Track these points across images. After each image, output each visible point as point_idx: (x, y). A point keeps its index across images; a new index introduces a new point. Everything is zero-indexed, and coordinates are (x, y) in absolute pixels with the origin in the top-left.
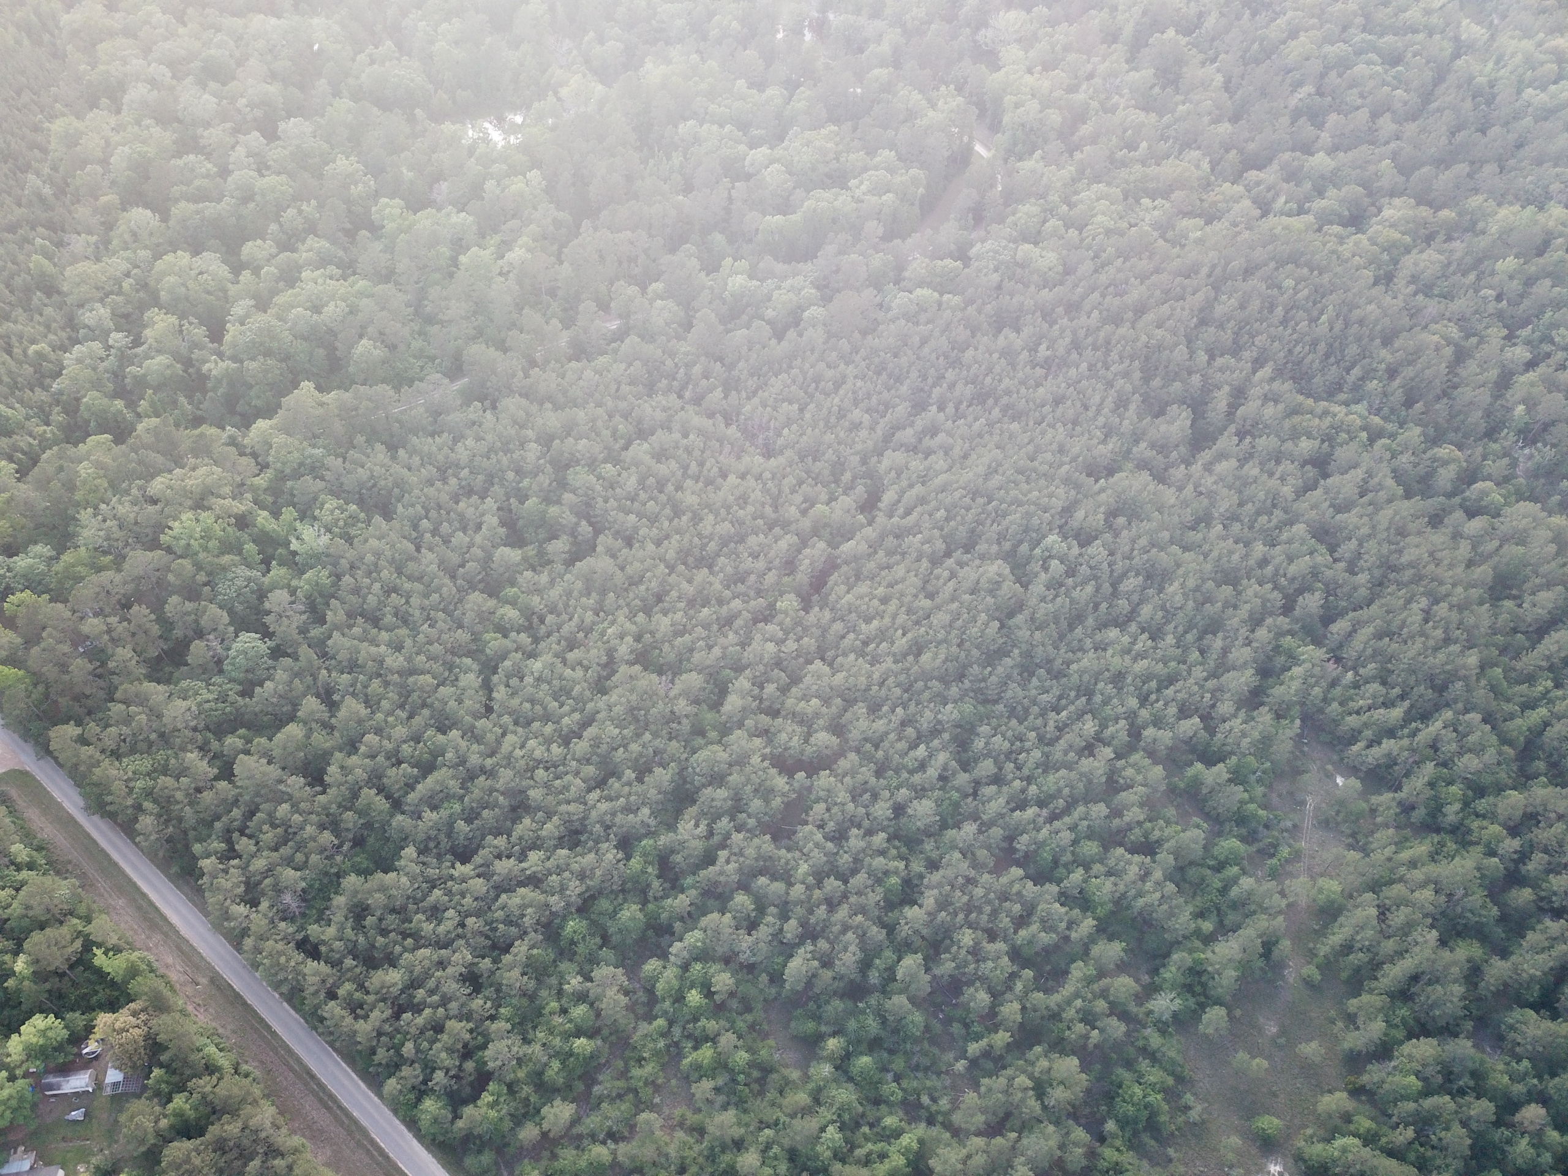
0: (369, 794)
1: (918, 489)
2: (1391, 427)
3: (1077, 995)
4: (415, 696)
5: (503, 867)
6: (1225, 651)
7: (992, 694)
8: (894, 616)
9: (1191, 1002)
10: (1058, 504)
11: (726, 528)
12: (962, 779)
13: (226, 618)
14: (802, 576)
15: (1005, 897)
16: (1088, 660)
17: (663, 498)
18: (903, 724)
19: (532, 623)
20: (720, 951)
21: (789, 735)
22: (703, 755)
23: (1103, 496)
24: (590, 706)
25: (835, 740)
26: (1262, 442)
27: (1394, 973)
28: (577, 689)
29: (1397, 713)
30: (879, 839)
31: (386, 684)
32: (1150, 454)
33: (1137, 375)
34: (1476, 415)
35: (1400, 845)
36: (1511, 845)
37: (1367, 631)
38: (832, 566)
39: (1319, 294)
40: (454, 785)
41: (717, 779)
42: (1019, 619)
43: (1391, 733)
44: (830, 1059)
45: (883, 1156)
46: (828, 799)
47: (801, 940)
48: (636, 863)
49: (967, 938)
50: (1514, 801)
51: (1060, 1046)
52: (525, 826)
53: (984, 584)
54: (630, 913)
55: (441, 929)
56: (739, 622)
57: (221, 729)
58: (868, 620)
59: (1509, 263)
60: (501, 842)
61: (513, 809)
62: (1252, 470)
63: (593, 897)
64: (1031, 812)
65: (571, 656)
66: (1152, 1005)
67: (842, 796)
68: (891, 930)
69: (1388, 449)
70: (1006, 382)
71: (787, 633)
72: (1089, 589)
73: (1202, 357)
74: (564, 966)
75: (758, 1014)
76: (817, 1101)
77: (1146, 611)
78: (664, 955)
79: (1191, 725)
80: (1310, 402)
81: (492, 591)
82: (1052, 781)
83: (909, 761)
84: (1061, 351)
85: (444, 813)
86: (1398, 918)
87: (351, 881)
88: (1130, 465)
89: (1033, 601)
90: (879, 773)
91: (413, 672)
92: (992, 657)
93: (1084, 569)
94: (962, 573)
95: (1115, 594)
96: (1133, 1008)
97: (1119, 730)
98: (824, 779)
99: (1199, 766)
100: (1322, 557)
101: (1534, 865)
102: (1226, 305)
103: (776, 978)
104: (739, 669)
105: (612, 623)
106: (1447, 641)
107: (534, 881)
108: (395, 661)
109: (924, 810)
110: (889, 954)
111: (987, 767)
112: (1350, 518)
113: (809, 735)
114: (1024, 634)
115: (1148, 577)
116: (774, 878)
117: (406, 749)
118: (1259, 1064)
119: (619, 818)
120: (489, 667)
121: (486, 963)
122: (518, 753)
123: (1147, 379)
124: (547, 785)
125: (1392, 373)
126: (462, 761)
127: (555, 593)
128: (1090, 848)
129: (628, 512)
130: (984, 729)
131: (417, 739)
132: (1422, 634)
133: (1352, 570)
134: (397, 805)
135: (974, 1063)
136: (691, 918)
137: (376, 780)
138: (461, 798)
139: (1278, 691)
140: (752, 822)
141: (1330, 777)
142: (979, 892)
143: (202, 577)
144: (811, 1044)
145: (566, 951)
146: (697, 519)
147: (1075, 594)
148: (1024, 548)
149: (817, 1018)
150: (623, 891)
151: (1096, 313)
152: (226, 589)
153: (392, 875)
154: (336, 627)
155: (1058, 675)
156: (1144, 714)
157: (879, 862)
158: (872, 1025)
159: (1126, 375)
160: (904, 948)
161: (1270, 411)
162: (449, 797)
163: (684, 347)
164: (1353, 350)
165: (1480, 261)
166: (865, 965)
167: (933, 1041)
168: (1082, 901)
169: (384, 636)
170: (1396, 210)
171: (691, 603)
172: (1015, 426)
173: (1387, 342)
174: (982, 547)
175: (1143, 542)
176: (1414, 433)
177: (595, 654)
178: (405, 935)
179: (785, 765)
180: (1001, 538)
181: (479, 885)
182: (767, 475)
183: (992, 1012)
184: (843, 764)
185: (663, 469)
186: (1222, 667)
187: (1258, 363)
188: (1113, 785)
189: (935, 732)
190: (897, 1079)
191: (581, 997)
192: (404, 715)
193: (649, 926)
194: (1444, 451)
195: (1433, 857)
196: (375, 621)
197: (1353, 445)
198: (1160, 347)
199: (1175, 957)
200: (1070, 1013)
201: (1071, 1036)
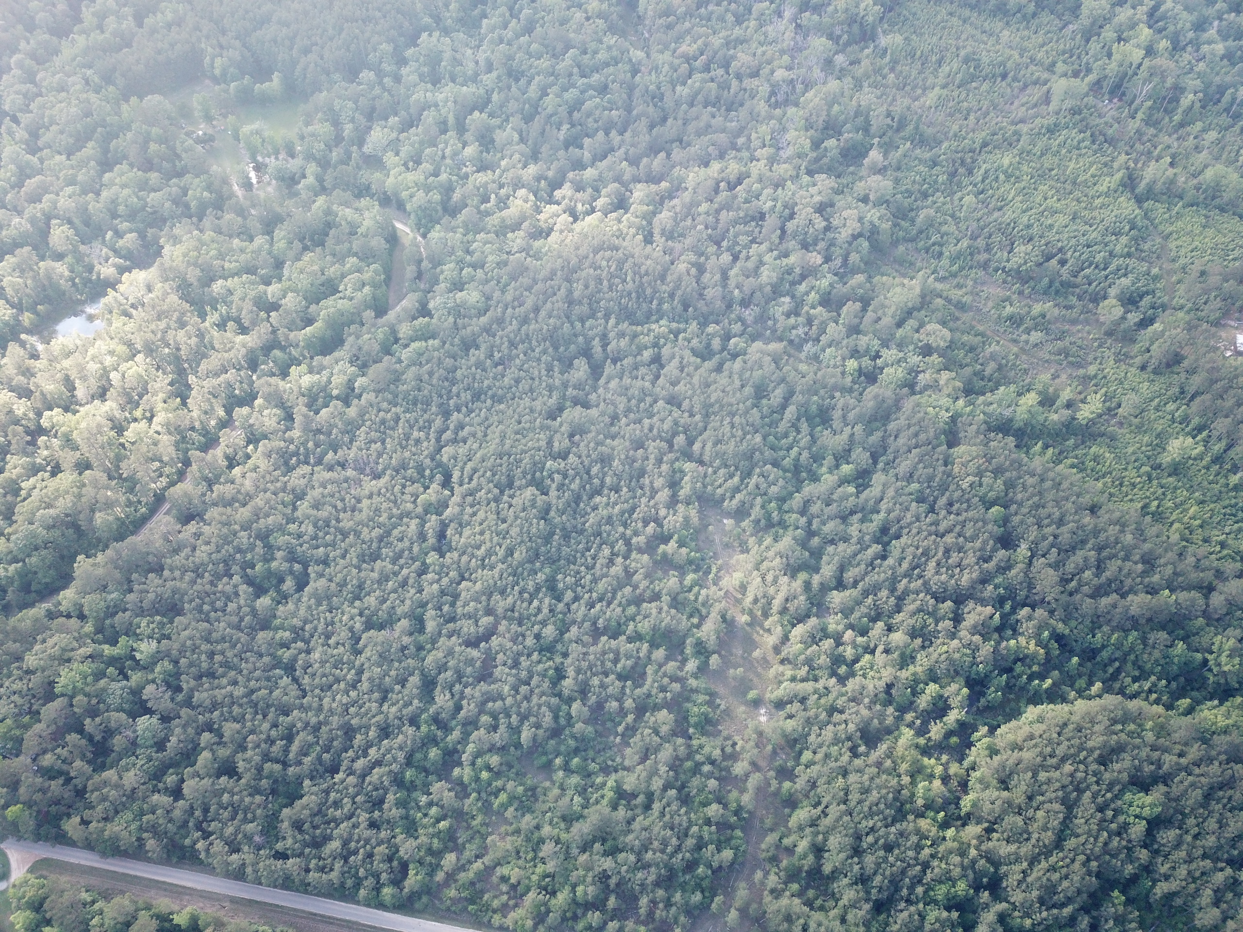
0: (268, 766)
1: (470, 465)
2: (682, 326)
3: (654, 681)
4: (261, 704)
5: (360, 764)
6: (651, 483)
7: (555, 557)
8: (491, 540)
9: (703, 658)
10: (543, 443)
11: (377, 532)
12: (561, 606)
13: (123, 716)
14: (432, 541)
15: (604, 653)
16: (592, 519)
17: (332, 530)
18: (520, 593)
19: (298, 633)
20: (486, 748)
21: (467, 627)
22: (429, 659)
23: (563, 429)
24: (357, 663)
25: (491, 619)
26: (625, 362)
27: (777, 604)
28: (345, 659)
29: (736, 479)
30: (535, 656)
31: (241, 706)
32: (575, 392)
33: (551, 350)
34: (718, 303)
35: (760, 542)
36: (803, 520)
37: (709, 445)
38: (444, 526)
39: (621, 264)
40: (310, 738)
41: (442, 668)
42: (552, 513)
43: (737, 490)
44: (560, 768)
45: (603, 797)
46: (502, 649)
47: (522, 722)
48: (424, 728)
49: (595, 681)
50: (797, 500)
51: (656, 708)
52: (359, 740)
53: (527, 504)
54: (434, 753)
55: (346, 810)
56: (411, 581)
57: (157, 775)
58: (478, 548)
59: (704, 207)
60: (350, 753)
61: (346, 733)
62: (627, 381)
63: (411, 755)
64: (598, 606)
65: (331, 642)
66: (687, 668)
67: (509, 645)
68: (559, 695)
69: (685, 339)
70: (486, 383)
71: (439, 574)
72: (577, 481)
73: (578, 325)
74: (414, 795)
75: (517, 766)
76: (563, 790)
77: (608, 480)
78: (460, 764)
79: (651, 528)
80: (639, 328)
81: (265, 625)
82: (602, 586)
83: (532, 610)
84: (506, 351)
85: (314, 755)
86: (769, 578)
87: (286, 811)
88: (568, 404)
89: (554, 501)
90: (520, 624)
91: (253, 692)
92: (548, 538)
93: (571, 472)
94: (514, 502)
95: (590, 477)
96: (680, 674)
97: (620, 546)
98: (495, 641)
99: (662, 547)
100: (676, 413)
101: (814, 526)
102: (578, 290)
103: (518, 745)
104: (423, 605)
105: (343, 613)
106: (745, 434)
107: (378, 763)
108: (239, 691)
109: (549, 631)
110: (565, 707)
111: (569, 595)
112: (680, 388)
113: (477, 621)
114: (557, 520)
115: (602, 461)
116: (494, 701)
117: (273, 733)
118: (740, 670)
119: (405, 712)
120: (290, 669)
121: (377, 814)
122: (334, 705)
123: (556, 349)
124: (357, 714)
125: (672, 295)
126: (307, 724)
127: (302, 612)
128: (632, 609)
129: (317, 547)
130: (560, 577)
131: (275, 725)
132: (733, 436)
133: (692, 415)
134: (285, 764)
135: (623, 735)
136: (465, 739)
137: (267, 757)
138: (317, 743)
139: (682, 493)
140: (471, 680)
141: (721, 521)
142: (592, 657)
143: (94, 701)
144: (548, 767)
145: (411, 787)
146: (358, 534)
147: (572, 486)
148: (538, 474)
149: (545, 753)
150: (424, 745)
151: (514, 322)
152: (113, 700)
153: (305, 798)
154: (192, 690)
155: (581, 532)
156: (628, 532)
157: (540, 667)
158: (572, 743)
159: (545, 352)
160: (569, 701)
161: (623, 343)
162: (310, 746)
163: (296, 433)
164: (649, 291)
165: (690, 209)
166: (556, 718)
167: (601, 736)
168: (637, 637)
169: (224, 681)
170: (639, 192)
171: (379, 582)
172: (502, 406)
173: (663, 277)
174: (517, 483)
175: (592, 445)
176: (693, 326)
177: (344, 634)
178: (329, 823)
179: (472, 643)
180: (524, 473)
181: (351, 780)
182: (383, 490)
183: (621, 708)
184: (501, 628)
185: (323, 514)
186: (654, 492)
187: (607, 317)
188: (629, 574)
189: (538, 589)
190: (593, 761)
191: (430, 804)
192: (260, 717)
193: (444, 755)
194: (711, 328)
195: (776, 540)
196: (212, 675)
197: (669, 345)
198: (555, 329)
199: (688, 641)
200: (654, 691)
201: (659, 701)
